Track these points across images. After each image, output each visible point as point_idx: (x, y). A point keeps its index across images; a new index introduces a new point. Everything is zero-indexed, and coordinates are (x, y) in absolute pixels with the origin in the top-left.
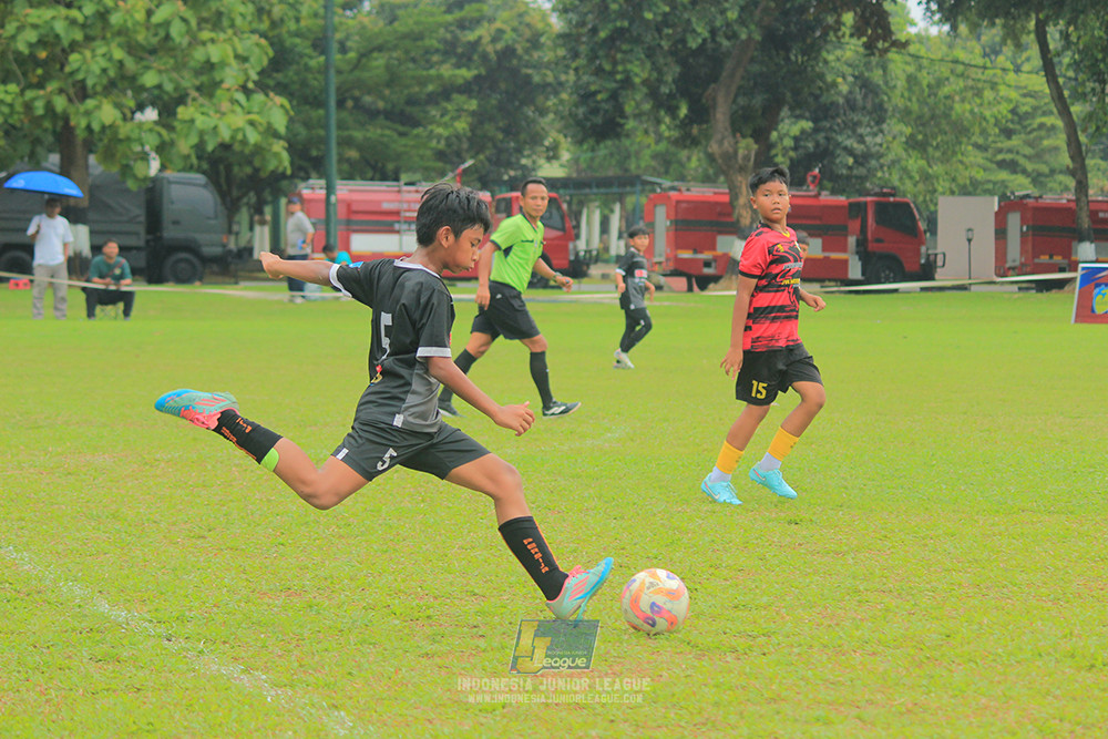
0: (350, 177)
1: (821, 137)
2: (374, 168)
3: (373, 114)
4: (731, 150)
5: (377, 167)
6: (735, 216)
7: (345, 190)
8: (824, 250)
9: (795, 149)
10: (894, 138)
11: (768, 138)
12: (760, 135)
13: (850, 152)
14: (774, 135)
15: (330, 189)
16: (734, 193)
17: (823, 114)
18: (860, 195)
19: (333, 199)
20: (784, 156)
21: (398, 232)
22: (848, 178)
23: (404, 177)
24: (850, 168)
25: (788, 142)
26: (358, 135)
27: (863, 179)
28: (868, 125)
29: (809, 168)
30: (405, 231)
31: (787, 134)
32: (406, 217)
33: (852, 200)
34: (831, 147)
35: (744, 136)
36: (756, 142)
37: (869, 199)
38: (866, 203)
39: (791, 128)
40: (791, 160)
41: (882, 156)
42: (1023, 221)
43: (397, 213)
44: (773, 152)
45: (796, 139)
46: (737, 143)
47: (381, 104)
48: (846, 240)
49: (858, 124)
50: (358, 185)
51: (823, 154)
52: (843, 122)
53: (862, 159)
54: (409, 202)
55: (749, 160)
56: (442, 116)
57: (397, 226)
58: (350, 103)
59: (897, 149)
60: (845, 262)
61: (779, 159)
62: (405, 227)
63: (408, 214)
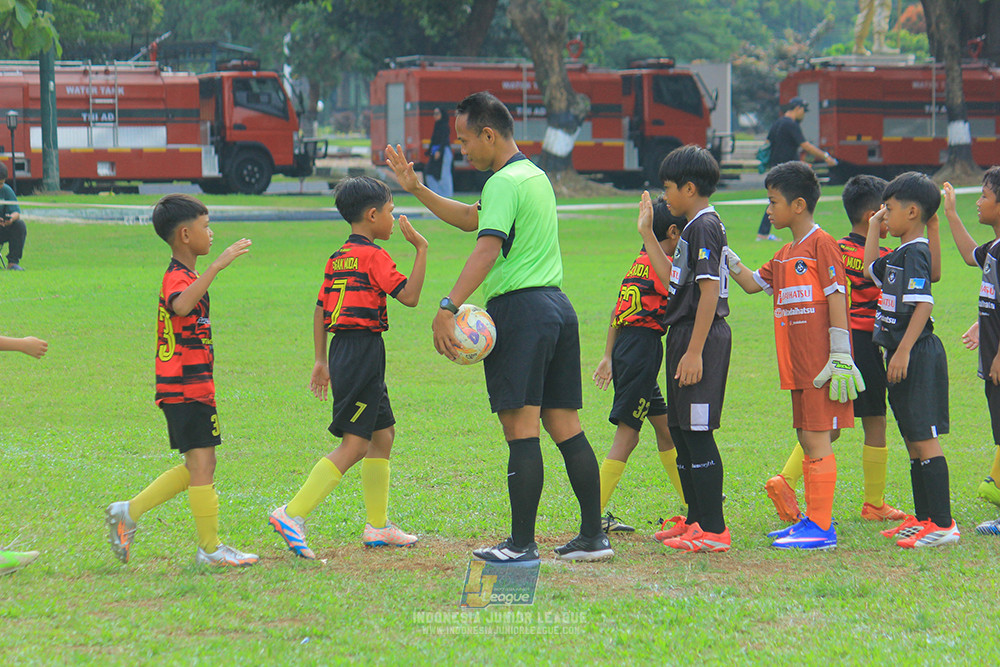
8: (595, 135)
18: (634, 67)
21: (87, 124)
30: (94, 122)
32: (94, 104)
33: (625, 73)
37: (644, 71)
38: (641, 77)
42: (822, 94)
43: (86, 99)
48: (619, 122)
54: (98, 86)
57: (85, 117)
60: (620, 149)
62: (93, 117)
63: (98, 101)
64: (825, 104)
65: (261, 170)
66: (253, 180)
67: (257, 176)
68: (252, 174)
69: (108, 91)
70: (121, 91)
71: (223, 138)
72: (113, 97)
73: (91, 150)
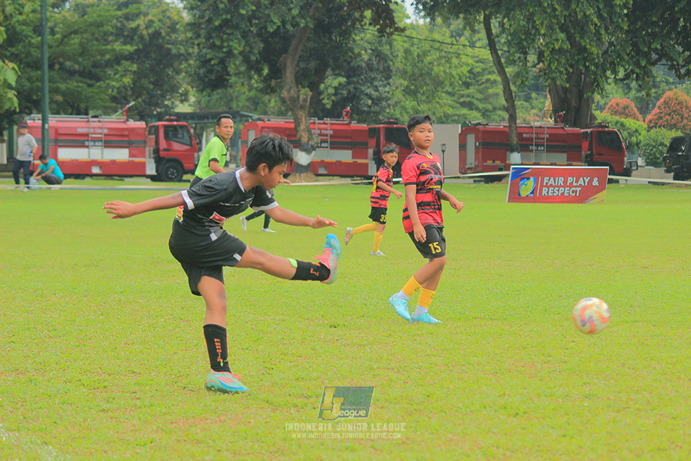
0: (58, 113)
1: (351, 87)
2: (72, 107)
3: (72, 73)
4: (295, 95)
5: (74, 106)
6: (298, 136)
7: (54, 121)
8: (353, 157)
9: (335, 95)
10: (397, 88)
11: (318, 88)
12: (314, 86)
13: (370, 97)
14: (322, 86)
15: (44, 120)
16: (297, 122)
17: (352, 73)
18: (376, 123)
19: (46, 126)
20: (328, 99)
21: (87, 147)
22: (369, 113)
23: (91, 113)
24: (370, 107)
25: (331, 91)
26: (62, 86)
27: (377, 113)
28: (381, 80)
29: (345, 107)
30: (92, 146)
31: (330, 86)
32: (92, 137)
33: (370, 126)
34: (358, 94)
35: (303, 87)
36: (311, 91)
37: (381, 126)
38: (379, 129)
39: (333, 81)
40: (333, 101)
41: (389, 99)
42: (477, 140)
43: (87, 135)
44: (322, 97)
45: (336, 88)
46: (299, 91)
47: (77, 67)
48: (367, 151)
49: (374, 79)
50: (62, 117)
51: (353, 98)
52: (365, 77)
53: (377, 101)
54: (94, 128)
55: (307, 102)
56: (115, 74)
57: (87, 143)
58: (57, 66)
59: (399, 95)
60: (367, 164)
61: (325, 101)
62: (92, 143)
63: (94, 136)
64: (477, 144)
65: (177, 172)
66: (173, 177)
67: (176, 174)
68: (172, 174)
69: (99, 131)
70: (106, 131)
71: (158, 156)
72: (101, 134)
73: (89, 160)
